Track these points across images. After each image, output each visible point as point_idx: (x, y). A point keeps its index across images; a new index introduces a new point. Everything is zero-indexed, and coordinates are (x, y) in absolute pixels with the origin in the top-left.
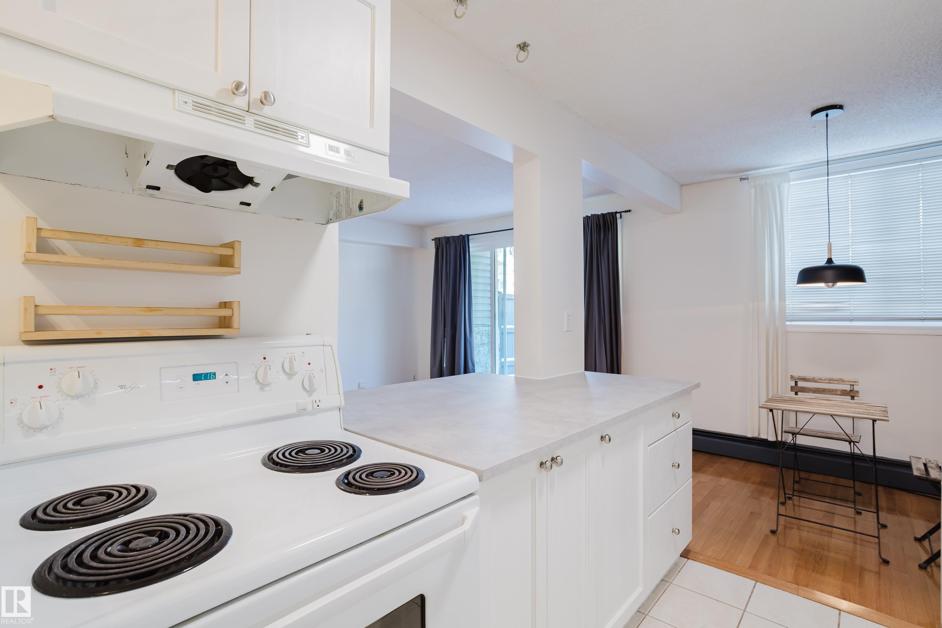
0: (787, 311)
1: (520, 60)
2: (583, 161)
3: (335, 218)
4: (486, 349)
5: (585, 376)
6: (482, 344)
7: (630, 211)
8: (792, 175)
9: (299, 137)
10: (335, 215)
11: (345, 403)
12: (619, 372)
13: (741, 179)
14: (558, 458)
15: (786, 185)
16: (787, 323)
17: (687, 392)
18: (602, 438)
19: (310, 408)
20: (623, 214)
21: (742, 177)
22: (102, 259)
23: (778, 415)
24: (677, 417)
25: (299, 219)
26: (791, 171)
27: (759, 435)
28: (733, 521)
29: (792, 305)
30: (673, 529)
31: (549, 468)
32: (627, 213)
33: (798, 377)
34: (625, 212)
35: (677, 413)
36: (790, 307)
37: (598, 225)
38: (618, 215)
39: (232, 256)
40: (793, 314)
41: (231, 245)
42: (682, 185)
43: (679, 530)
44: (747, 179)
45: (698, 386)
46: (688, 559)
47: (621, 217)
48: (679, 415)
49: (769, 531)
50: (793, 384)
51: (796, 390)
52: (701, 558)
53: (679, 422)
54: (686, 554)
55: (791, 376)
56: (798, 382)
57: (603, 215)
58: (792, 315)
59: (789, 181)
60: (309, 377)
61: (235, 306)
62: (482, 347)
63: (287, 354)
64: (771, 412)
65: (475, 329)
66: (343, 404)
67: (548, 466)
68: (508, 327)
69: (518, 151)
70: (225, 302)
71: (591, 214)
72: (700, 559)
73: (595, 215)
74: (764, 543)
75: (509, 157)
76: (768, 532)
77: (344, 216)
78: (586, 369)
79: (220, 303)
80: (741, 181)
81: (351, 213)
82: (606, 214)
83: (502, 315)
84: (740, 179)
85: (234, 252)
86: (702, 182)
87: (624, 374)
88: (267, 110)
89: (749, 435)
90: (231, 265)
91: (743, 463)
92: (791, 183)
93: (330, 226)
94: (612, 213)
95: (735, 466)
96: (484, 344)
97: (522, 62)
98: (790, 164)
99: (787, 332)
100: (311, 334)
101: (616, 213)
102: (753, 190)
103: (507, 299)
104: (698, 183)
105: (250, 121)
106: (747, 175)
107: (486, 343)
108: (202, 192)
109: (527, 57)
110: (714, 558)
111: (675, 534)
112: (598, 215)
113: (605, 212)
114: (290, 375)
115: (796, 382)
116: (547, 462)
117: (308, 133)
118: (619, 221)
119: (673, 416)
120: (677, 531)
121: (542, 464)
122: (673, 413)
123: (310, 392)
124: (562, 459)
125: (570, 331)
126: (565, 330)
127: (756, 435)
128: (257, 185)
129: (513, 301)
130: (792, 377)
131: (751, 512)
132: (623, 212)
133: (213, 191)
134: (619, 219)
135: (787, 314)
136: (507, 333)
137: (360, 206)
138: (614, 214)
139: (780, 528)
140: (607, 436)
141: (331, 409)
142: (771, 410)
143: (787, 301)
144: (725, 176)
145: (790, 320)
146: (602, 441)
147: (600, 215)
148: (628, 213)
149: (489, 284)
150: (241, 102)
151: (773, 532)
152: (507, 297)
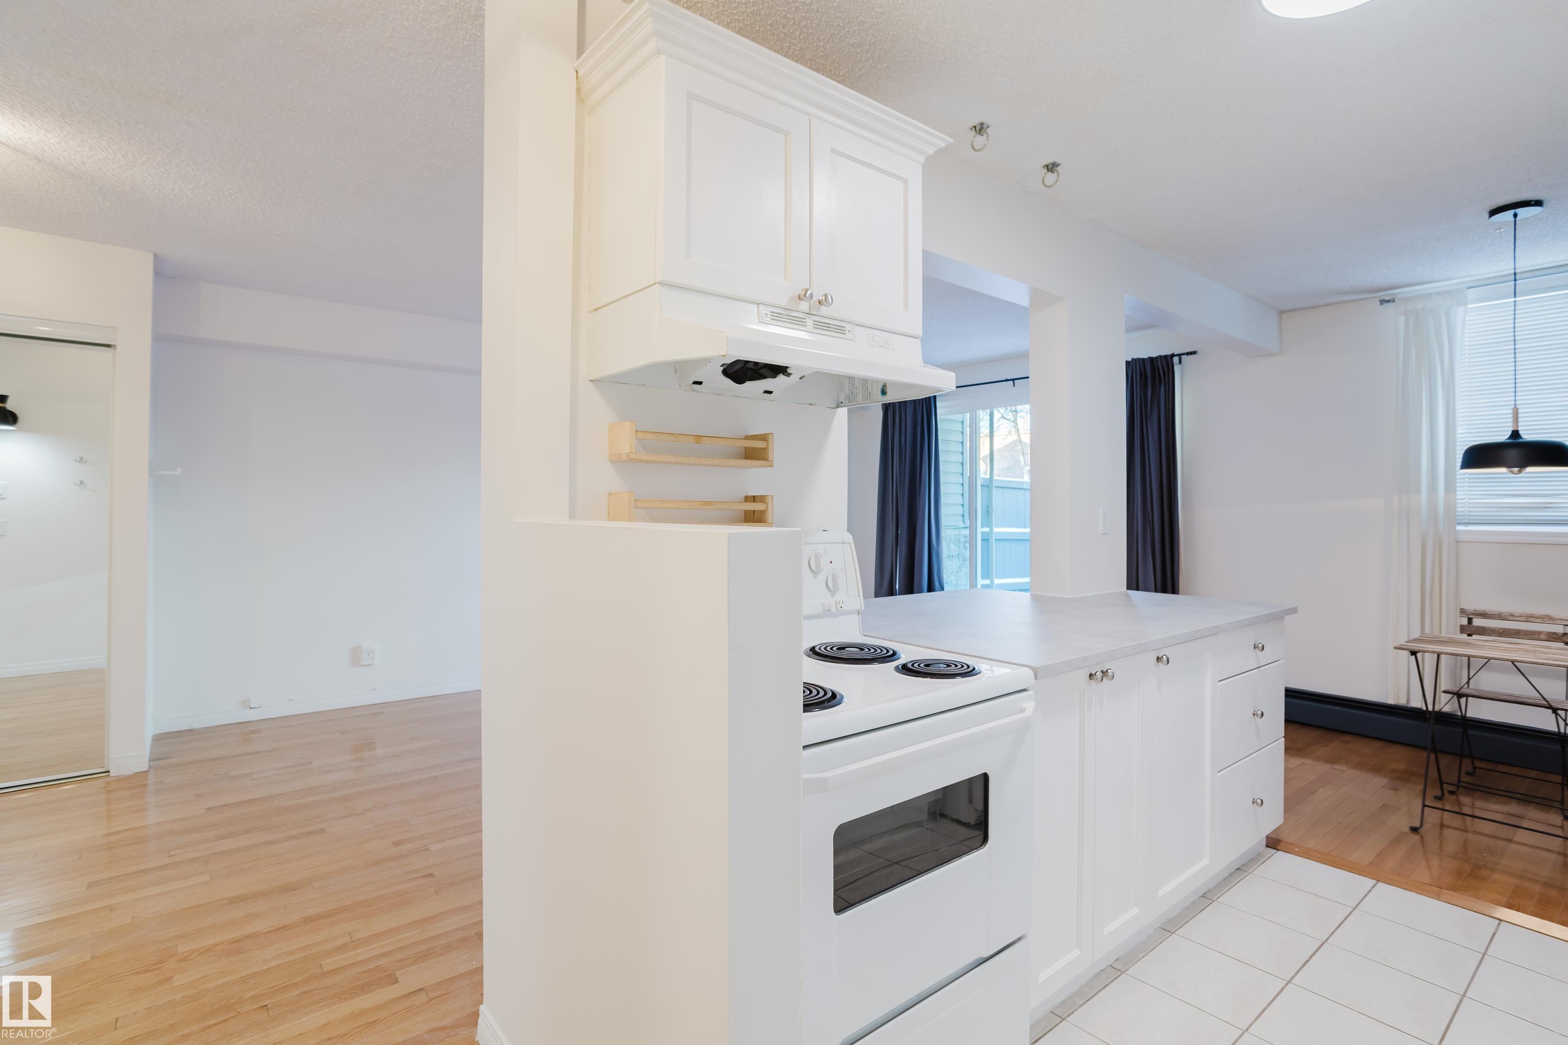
0: (1458, 509)
1: (1047, 184)
2: (1126, 295)
3: (848, 401)
4: (956, 564)
5: (1128, 595)
6: (950, 556)
7: (1194, 353)
8: (1471, 294)
9: (847, 332)
10: (848, 398)
11: (865, 607)
12: (1174, 590)
13: (1383, 302)
14: (1109, 671)
15: (1461, 310)
16: (1459, 528)
17: (1278, 617)
18: (1159, 659)
19: (833, 609)
20: (1183, 357)
21: (1385, 299)
22: (675, 456)
23: (1428, 662)
24: (1261, 649)
25: (811, 404)
26: (1469, 288)
27: (1408, 702)
28: (1352, 812)
29: (1469, 499)
30: (1254, 799)
31: (1100, 679)
32: (1189, 356)
33: (1473, 612)
34: (1188, 354)
35: (1260, 644)
36: (1464, 503)
37: (1143, 375)
38: (1176, 359)
39: (765, 449)
40: (1469, 514)
41: (764, 438)
42: (1281, 313)
43: (1262, 801)
44: (1392, 301)
45: (1294, 611)
46: (1278, 850)
47: (1180, 362)
48: (1263, 646)
49: (1409, 828)
50: (1465, 621)
51: (1469, 629)
52: (1297, 849)
53: (1264, 657)
54: (1273, 843)
55: (1462, 609)
56: (1474, 619)
57: (1151, 359)
58: (1467, 515)
59: (1465, 304)
60: (832, 576)
61: (769, 501)
62: (949, 560)
63: (812, 550)
64: (1414, 656)
65: (945, 533)
66: (863, 607)
67: (1099, 676)
68: (996, 530)
69: (1036, 295)
70: (754, 496)
71: (1132, 359)
72: (1296, 851)
73: (1139, 359)
74: (1396, 841)
75: (1023, 300)
76: (1407, 830)
77: (861, 400)
78: (1128, 588)
79: (746, 497)
80: (1381, 304)
81: (870, 397)
82: (1156, 358)
83: (988, 511)
84: (1381, 301)
85: (768, 445)
86: (1316, 307)
87: (1182, 594)
88: (824, 310)
89: (1391, 701)
90: (765, 458)
91: (1379, 744)
92: (1469, 306)
93: (839, 409)
94: (1166, 356)
95: (1366, 748)
96: (952, 556)
97: (1050, 187)
98: (1468, 277)
99: (1458, 542)
100: (827, 531)
101: (1173, 355)
102: (1402, 319)
103: (995, 487)
104: (1308, 308)
105: (809, 321)
106: (1392, 294)
107: (956, 555)
108: (737, 383)
109: (1057, 181)
110: (1317, 851)
111: (1256, 806)
112: (1143, 359)
113: (1154, 355)
114: (815, 573)
115: (1470, 621)
116: (1097, 673)
117: (853, 326)
118: (1177, 369)
119: (1255, 648)
120: (1259, 801)
121: (1091, 675)
122: (1255, 645)
123: (833, 592)
124: (1113, 673)
125: (1107, 534)
126: (1100, 533)
127: (1402, 701)
128: (789, 375)
129: (1028, 493)
130: (1463, 612)
131: (1384, 805)
132: (1183, 354)
133: (747, 382)
134: (1177, 365)
135: (1458, 514)
136: (995, 540)
137: (883, 390)
138: (1169, 359)
139: (1426, 826)
140: (1164, 657)
141: (849, 613)
142: (1414, 653)
143: (1458, 493)
144: (1353, 297)
145: (1464, 522)
146: (1158, 662)
147: (1147, 359)
148: (1193, 356)
149: (959, 462)
150: (804, 306)
151: (1414, 830)
152: (994, 484)
